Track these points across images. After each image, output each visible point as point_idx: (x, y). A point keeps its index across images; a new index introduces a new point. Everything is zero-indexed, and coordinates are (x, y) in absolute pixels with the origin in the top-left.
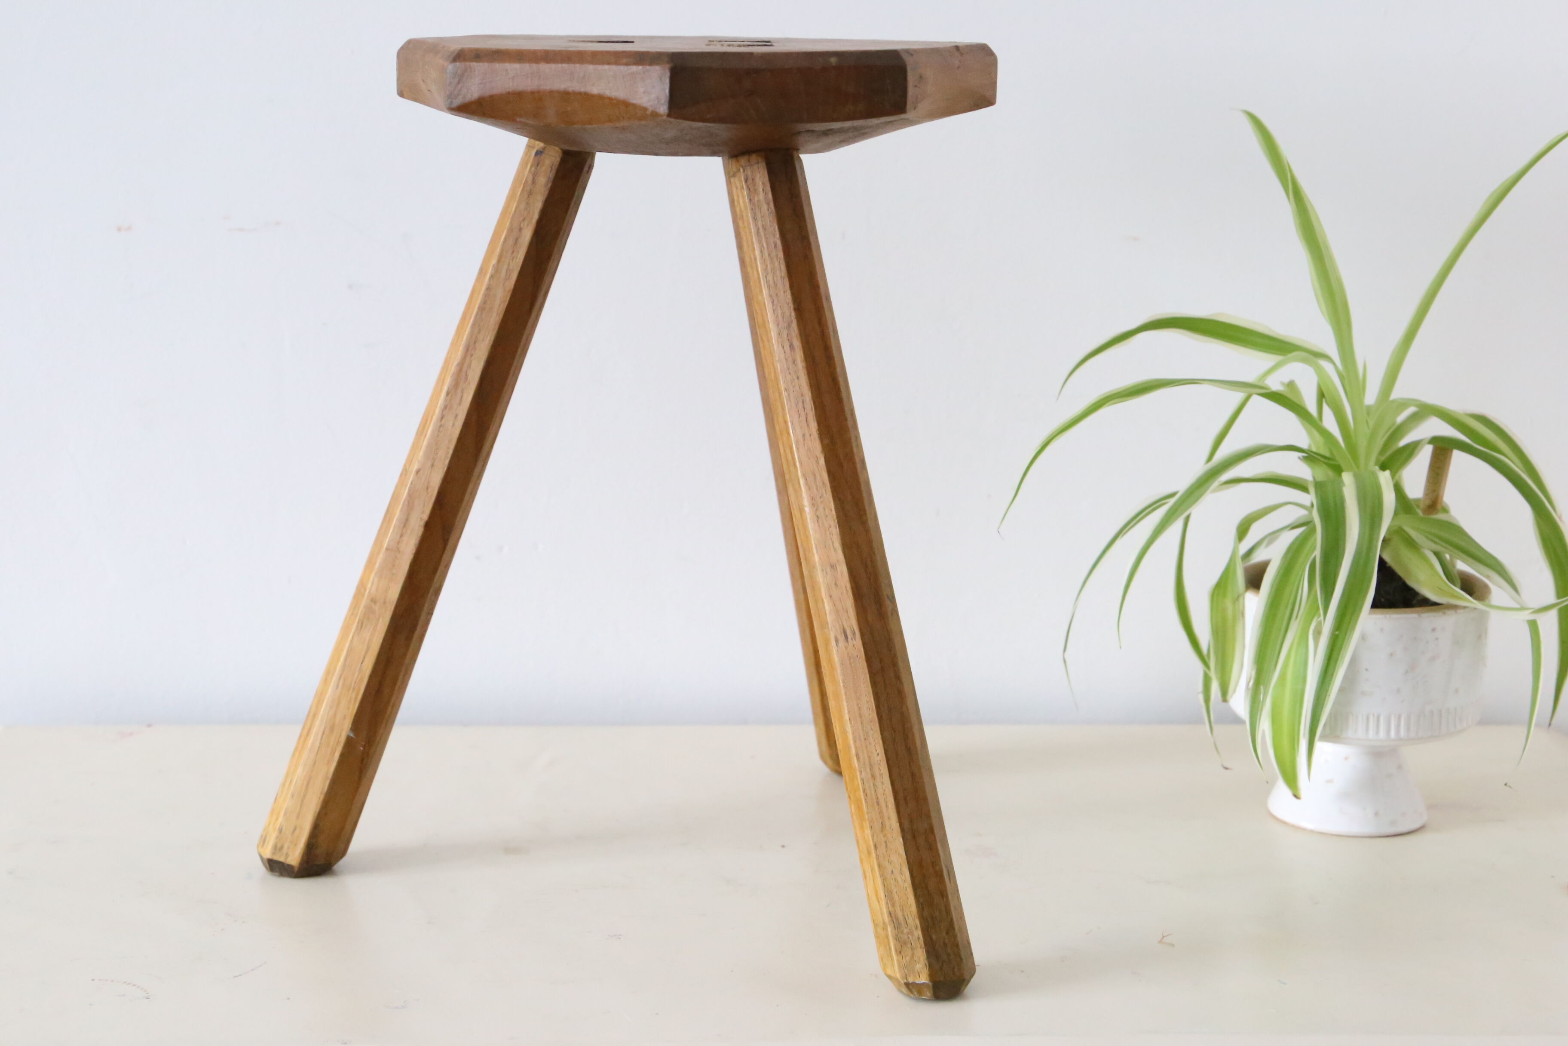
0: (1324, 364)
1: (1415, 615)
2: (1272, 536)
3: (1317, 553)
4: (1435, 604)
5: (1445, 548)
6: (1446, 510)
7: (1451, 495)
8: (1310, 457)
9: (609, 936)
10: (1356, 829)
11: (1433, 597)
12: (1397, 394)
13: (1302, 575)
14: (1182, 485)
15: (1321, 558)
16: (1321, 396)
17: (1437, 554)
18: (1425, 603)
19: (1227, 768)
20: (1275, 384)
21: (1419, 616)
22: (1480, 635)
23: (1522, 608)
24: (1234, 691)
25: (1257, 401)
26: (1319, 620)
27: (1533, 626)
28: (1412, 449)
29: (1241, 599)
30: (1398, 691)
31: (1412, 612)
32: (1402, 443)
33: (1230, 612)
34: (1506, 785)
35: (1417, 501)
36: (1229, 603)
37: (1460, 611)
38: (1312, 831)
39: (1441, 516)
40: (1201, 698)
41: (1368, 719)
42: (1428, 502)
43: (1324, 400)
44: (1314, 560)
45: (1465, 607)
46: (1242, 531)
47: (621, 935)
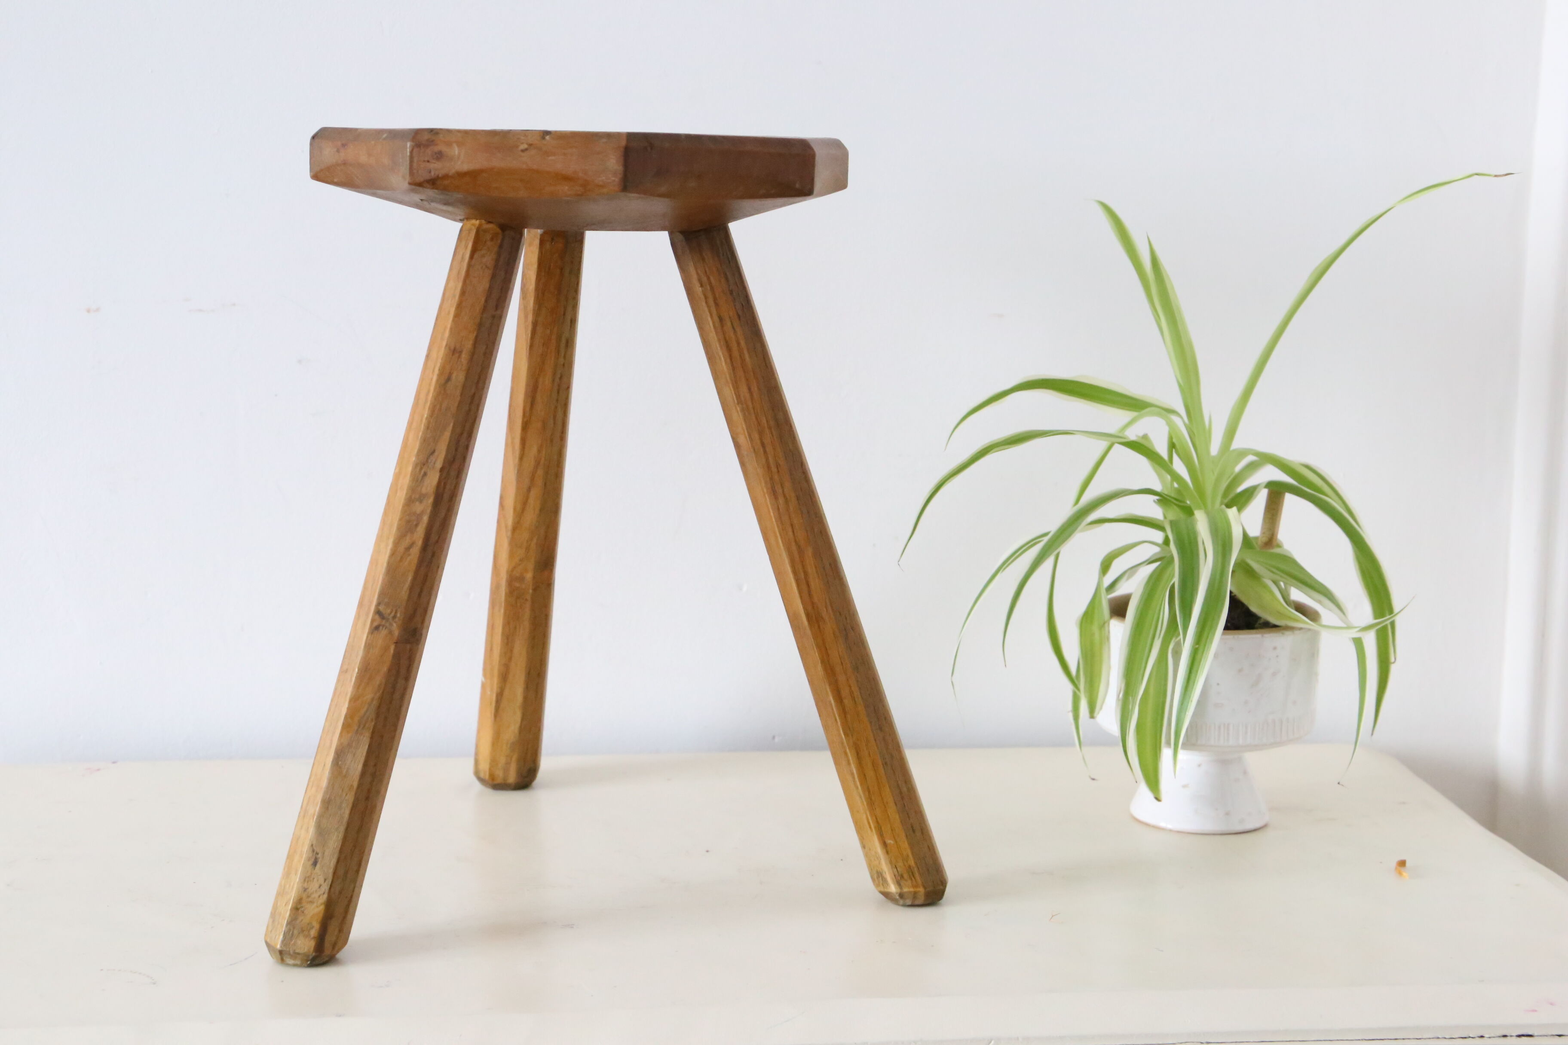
0: (1174, 418)
1: (1259, 636)
2: (1134, 569)
3: (1176, 580)
4: (1275, 626)
5: (1281, 576)
6: (1279, 546)
8: (1163, 500)
10: (1209, 827)
11: (1273, 620)
12: (1238, 443)
13: (1163, 599)
14: (1053, 526)
15: (1179, 586)
16: (1172, 446)
17: (1276, 583)
18: (1267, 626)
19: (1093, 779)
20: (1132, 434)
21: (1263, 636)
22: (1313, 654)
23: (1349, 627)
24: (1101, 708)
25: (1118, 449)
26: (1178, 639)
27: (1358, 643)
28: (1250, 493)
29: (1106, 625)
31: (1256, 633)
32: (1240, 489)
33: (1097, 637)
34: (1339, 783)
35: (1256, 538)
36: (1095, 628)
37: (1297, 632)
38: (1171, 831)
39: (1276, 550)
40: (1070, 716)
41: (1219, 727)
42: (1265, 539)
43: (1174, 450)
44: (1173, 586)
45: (1301, 629)
46: (1105, 566)
47: (573, 925)
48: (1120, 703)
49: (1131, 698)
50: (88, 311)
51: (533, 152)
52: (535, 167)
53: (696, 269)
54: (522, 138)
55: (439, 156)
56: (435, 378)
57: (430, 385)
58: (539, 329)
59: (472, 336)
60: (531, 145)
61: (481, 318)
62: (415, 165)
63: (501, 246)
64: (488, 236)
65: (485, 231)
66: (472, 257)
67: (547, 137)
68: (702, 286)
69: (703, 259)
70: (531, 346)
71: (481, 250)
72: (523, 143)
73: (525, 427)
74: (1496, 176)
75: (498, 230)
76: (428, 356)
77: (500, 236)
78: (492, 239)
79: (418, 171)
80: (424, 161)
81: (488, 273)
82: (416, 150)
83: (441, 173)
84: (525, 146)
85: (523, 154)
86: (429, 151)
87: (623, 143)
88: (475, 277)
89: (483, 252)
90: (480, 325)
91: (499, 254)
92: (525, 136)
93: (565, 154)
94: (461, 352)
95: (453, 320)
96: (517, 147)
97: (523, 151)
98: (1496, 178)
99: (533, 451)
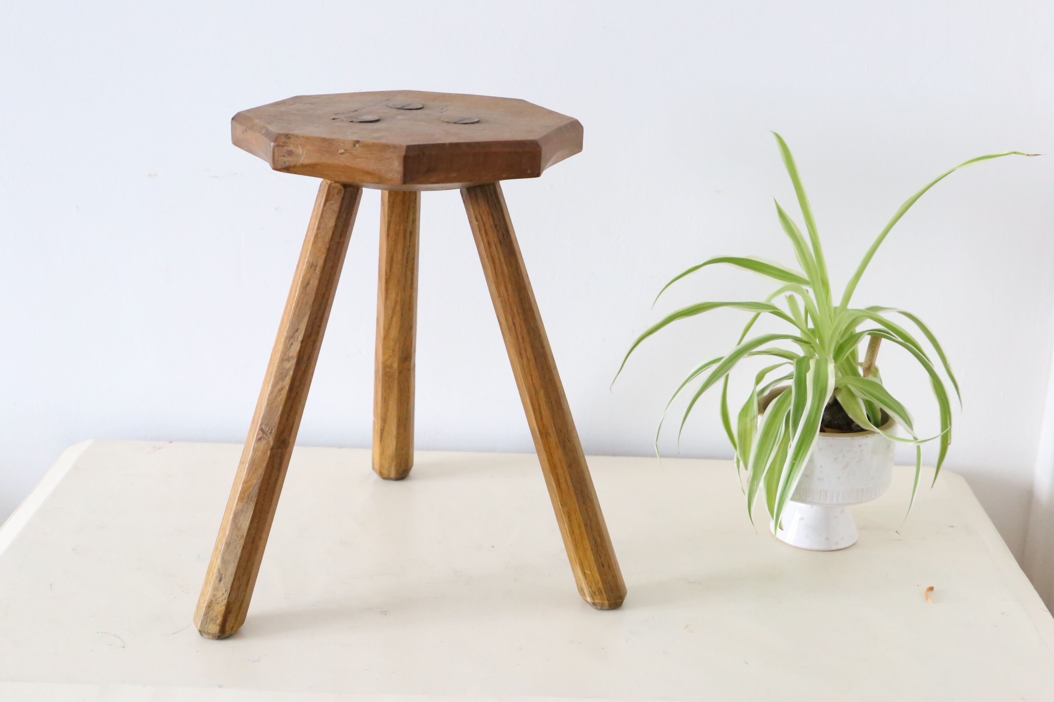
1: (850, 438)
3: (791, 407)
6: (875, 371)
7: (879, 362)
9: (381, 612)
13: (782, 419)
15: (793, 411)
17: (865, 401)
21: (852, 438)
23: (915, 439)
25: (765, 314)
28: (859, 336)
30: (839, 478)
31: (848, 436)
32: (854, 332)
33: (749, 425)
34: (896, 532)
36: (748, 420)
41: (821, 492)
44: (789, 412)
46: (759, 378)
48: (749, 484)
49: (756, 482)
50: (150, 176)
51: (347, 155)
52: (349, 164)
53: (474, 209)
54: (342, 144)
55: (290, 153)
56: (300, 282)
57: (297, 286)
58: (392, 226)
59: (323, 256)
60: (346, 150)
61: (330, 245)
62: (276, 158)
63: (343, 198)
64: (336, 191)
65: (333, 188)
66: (325, 205)
67: (357, 146)
68: (477, 221)
69: (478, 205)
71: (331, 200)
72: (341, 149)
74: (1028, 155)
75: (342, 188)
76: (298, 266)
77: (343, 192)
78: (338, 194)
79: (278, 162)
80: (281, 156)
81: (335, 216)
82: (276, 149)
83: (292, 164)
84: (342, 151)
85: (341, 156)
86: (285, 149)
87: (403, 153)
88: (326, 218)
89: (332, 202)
90: (329, 250)
91: (342, 203)
92: (344, 143)
93: (367, 158)
94: (316, 266)
95: (312, 246)
96: (338, 151)
97: (341, 154)
98: (1027, 157)
99: (393, 296)
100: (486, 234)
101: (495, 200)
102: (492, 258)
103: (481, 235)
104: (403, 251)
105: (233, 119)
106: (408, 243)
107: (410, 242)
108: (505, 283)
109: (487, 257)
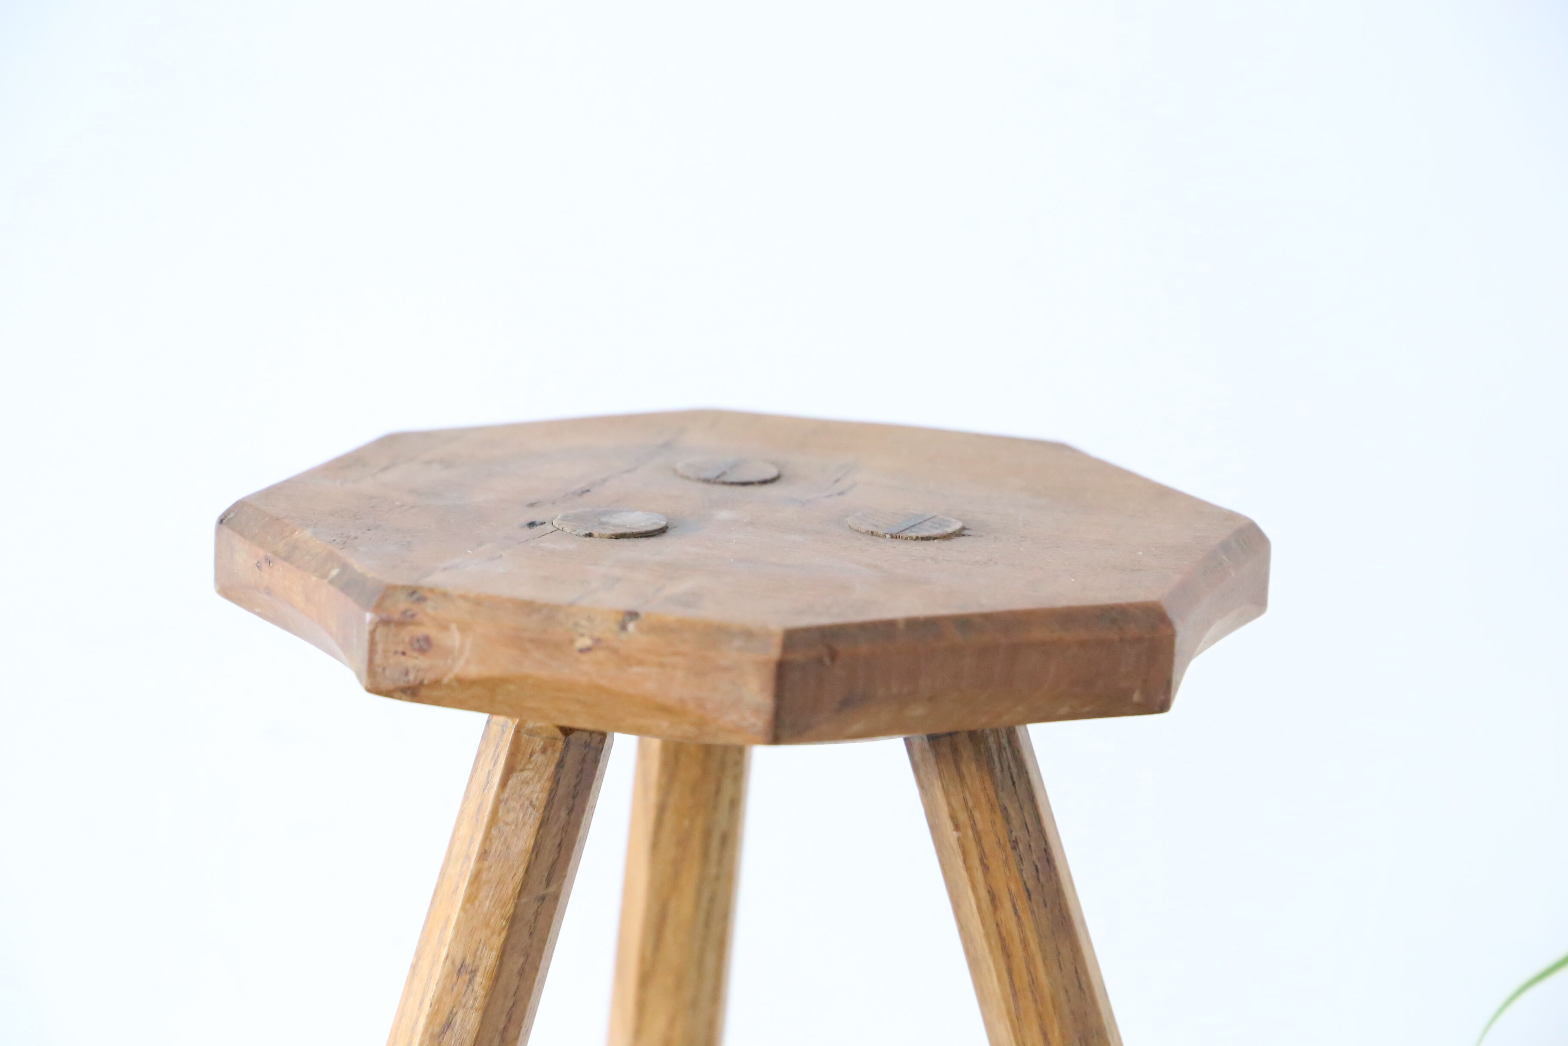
51: (600, 655)
52: (604, 682)
53: (947, 794)
54: (584, 623)
55: (424, 645)
56: (422, 1021)
57: (413, 1030)
58: (670, 819)
59: (497, 942)
60: (598, 641)
61: (516, 906)
62: (379, 659)
63: (560, 765)
64: (538, 743)
65: (532, 733)
66: (504, 783)
67: (631, 626)
68: (957, 827)
69: (962, 778)
70: (655, 845)
71: (522, 770)
72: (582, 635)
73: (645, 980)
75: (560, 735)
76: (414, 967)
77: (560, 744)
78: (544, 751)
79: (384, 669)
80: (396, 653)
81: (533, 819)
82: (380, 631)
83: (428, 678)
84: (585, 642)
85: (584, 657)
86: (406, 634)
87: (774, 653)
88: (507, 824)
89: (526, 774)
90: (513, 920)
91: (556, 780)
92: (590, 619)
93: (661, 665)
94: (474, 972)
95: (463, 909)
96: (572, 642)
97: (583, 651)
99: (658, 1025)
100: (986, 868)
101: (1012, 765)
102: (1002, 939)
103: (968, 869)
104: (699, 892)
105: (221, 521)
106: (713, 870)
107: (720, 862)
108: (1040, 1016)
109: (987, 935)
